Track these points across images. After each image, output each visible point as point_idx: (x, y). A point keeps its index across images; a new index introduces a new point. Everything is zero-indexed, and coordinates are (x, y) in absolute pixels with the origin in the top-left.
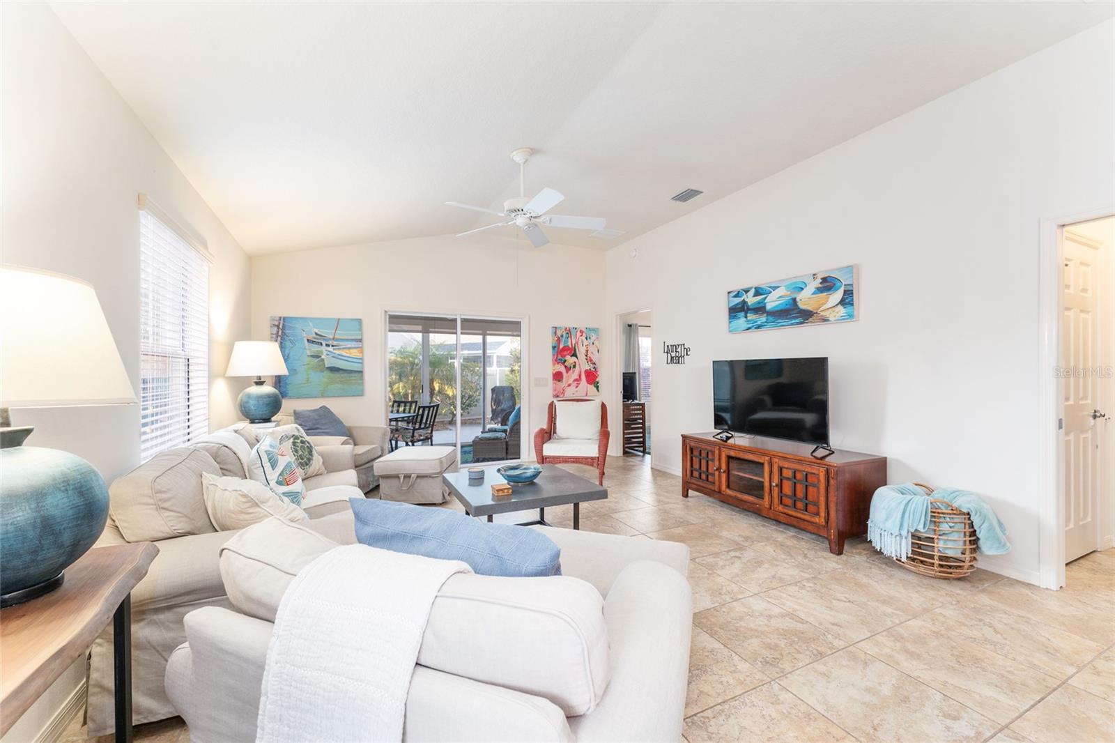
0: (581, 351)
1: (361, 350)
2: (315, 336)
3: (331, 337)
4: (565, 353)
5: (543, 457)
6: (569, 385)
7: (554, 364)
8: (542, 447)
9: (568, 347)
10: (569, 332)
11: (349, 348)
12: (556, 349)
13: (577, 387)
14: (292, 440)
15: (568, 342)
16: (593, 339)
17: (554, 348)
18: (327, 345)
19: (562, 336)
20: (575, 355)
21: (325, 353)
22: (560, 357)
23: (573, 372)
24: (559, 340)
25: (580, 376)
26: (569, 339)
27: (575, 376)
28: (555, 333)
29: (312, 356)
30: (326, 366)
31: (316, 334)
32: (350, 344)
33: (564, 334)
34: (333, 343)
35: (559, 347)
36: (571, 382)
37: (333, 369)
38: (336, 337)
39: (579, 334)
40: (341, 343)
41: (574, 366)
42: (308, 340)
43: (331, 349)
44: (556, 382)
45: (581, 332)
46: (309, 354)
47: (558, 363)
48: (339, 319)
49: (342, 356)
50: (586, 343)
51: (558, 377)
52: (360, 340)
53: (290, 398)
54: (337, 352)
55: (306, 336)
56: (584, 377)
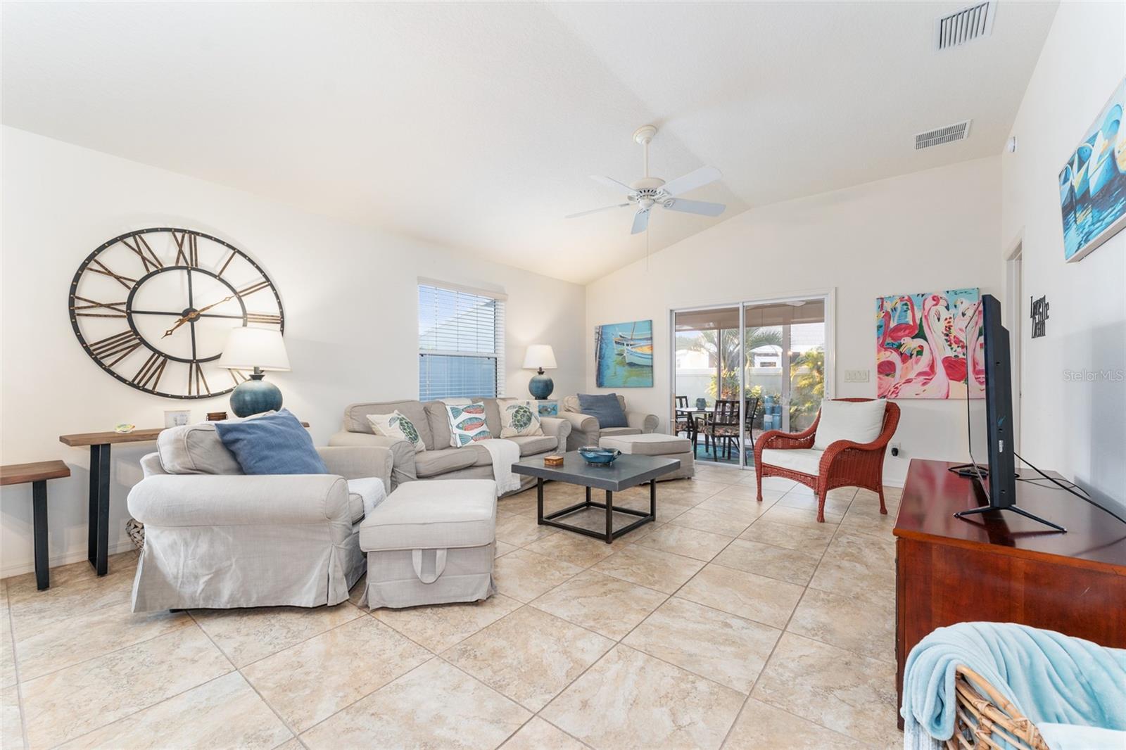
0: (936, 330)
1: (652, 347)
2: (619, 338)
3: (630, 338)
4: (900, 334)
5: (761, 463)
6: (909, 381)
7: (879, 351)
8: (761, 452)
9: (907, 324)
10: (908, 303)
11: (643, 346)
12: (883, 328)
13: (924, 384)
14: (517, 409)
15: (906, 317)
16: (961, 308)
17: (879, 327)
18: (628, 345)
19: (894, 309)
20: (921, 335)
21: (626, 351)
22: (889, 340)
23: (917, 362)
24: (888, 316)
25: (932, 367)
26: (909, 312)
27: (922, 367)
28: (881, 307)
29: (618, 354)
31: (621, 336)
32: (643, 343)
33: (899, 306)
34: (631, 343)
35: (888, 326)
36: (912, 375)
37: (631, 365)
38: (633, 337)
39: (930, 302)
40: (636, 342)
41: (920, 353)
42: (616, 342)
43: (629, 348)
44: (881, 376)
46: (617, 353)
47: (886, 349)
48: (635, 323)
49: (638, 352)
51: (886, 369)
53: (605, 387)
54: (633, 350)
55: (614, 338)
56: (940, 369)
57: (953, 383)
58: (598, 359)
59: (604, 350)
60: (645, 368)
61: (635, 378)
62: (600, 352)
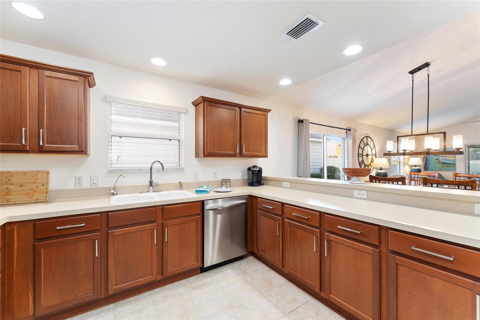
11: (450, 157)
18: (442, 156)
29: (436, 159)
30: (441, 162)
37: (443, 163)
49: (447, 159)
53: (429, 171)
54: (445, 158)
58: (425, 161)
59: (428, 158)
60: (451, 165)
61: (446, 168)
62: (426, 159)
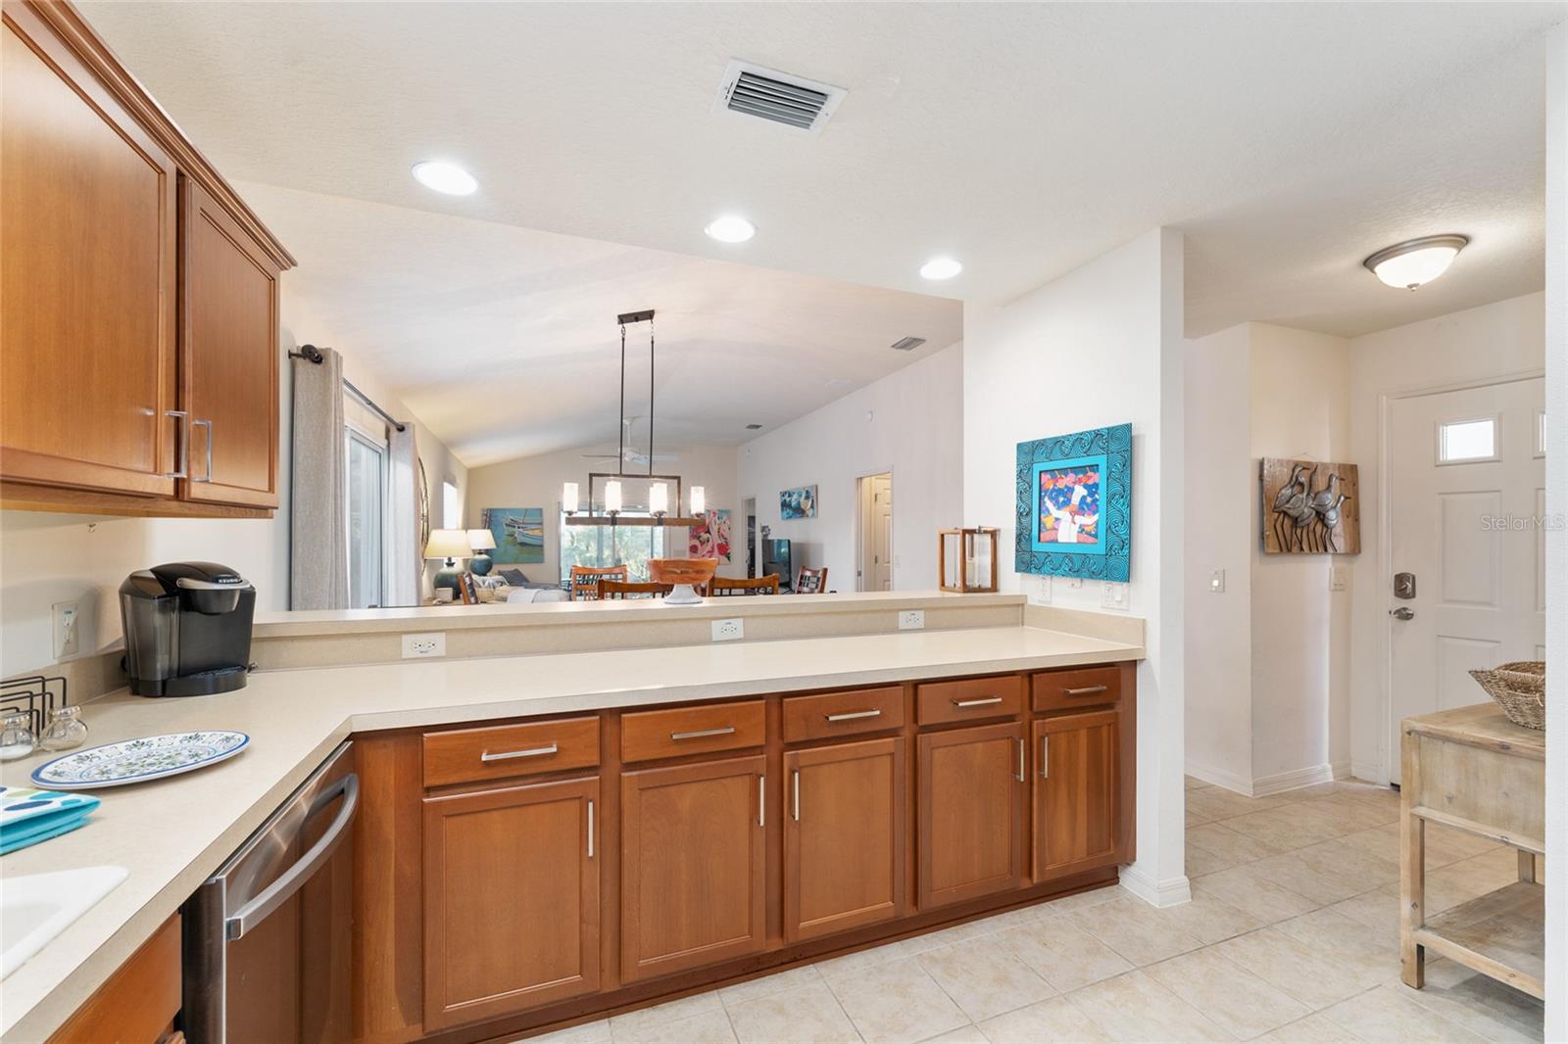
0: (714, 529)
1: (542, 530)
2: (511, 521)
3: (522, 521)
16: (723, 518)
18: (519, 527)
20: (708, 532)
21: (517, 533)
27: (709, 548)
30: (519, 541)
31: (512, 519)
32: (533, 527)
34: (524, 525)
37: (523, 544)
38: (525, 521)
39: (712, 516)
40: (528, 526)
42: (509, 524)
43: (521, 530)
45: (714, 513)
46: (510, 534)
48: (527, 509)
50: (718, 522)
52: (541, 524)
54: (525, 532)
55: (505, 522)
56: (716, 549)
57: (721, 557)
60: (535, 547)
61: (528, 555)
